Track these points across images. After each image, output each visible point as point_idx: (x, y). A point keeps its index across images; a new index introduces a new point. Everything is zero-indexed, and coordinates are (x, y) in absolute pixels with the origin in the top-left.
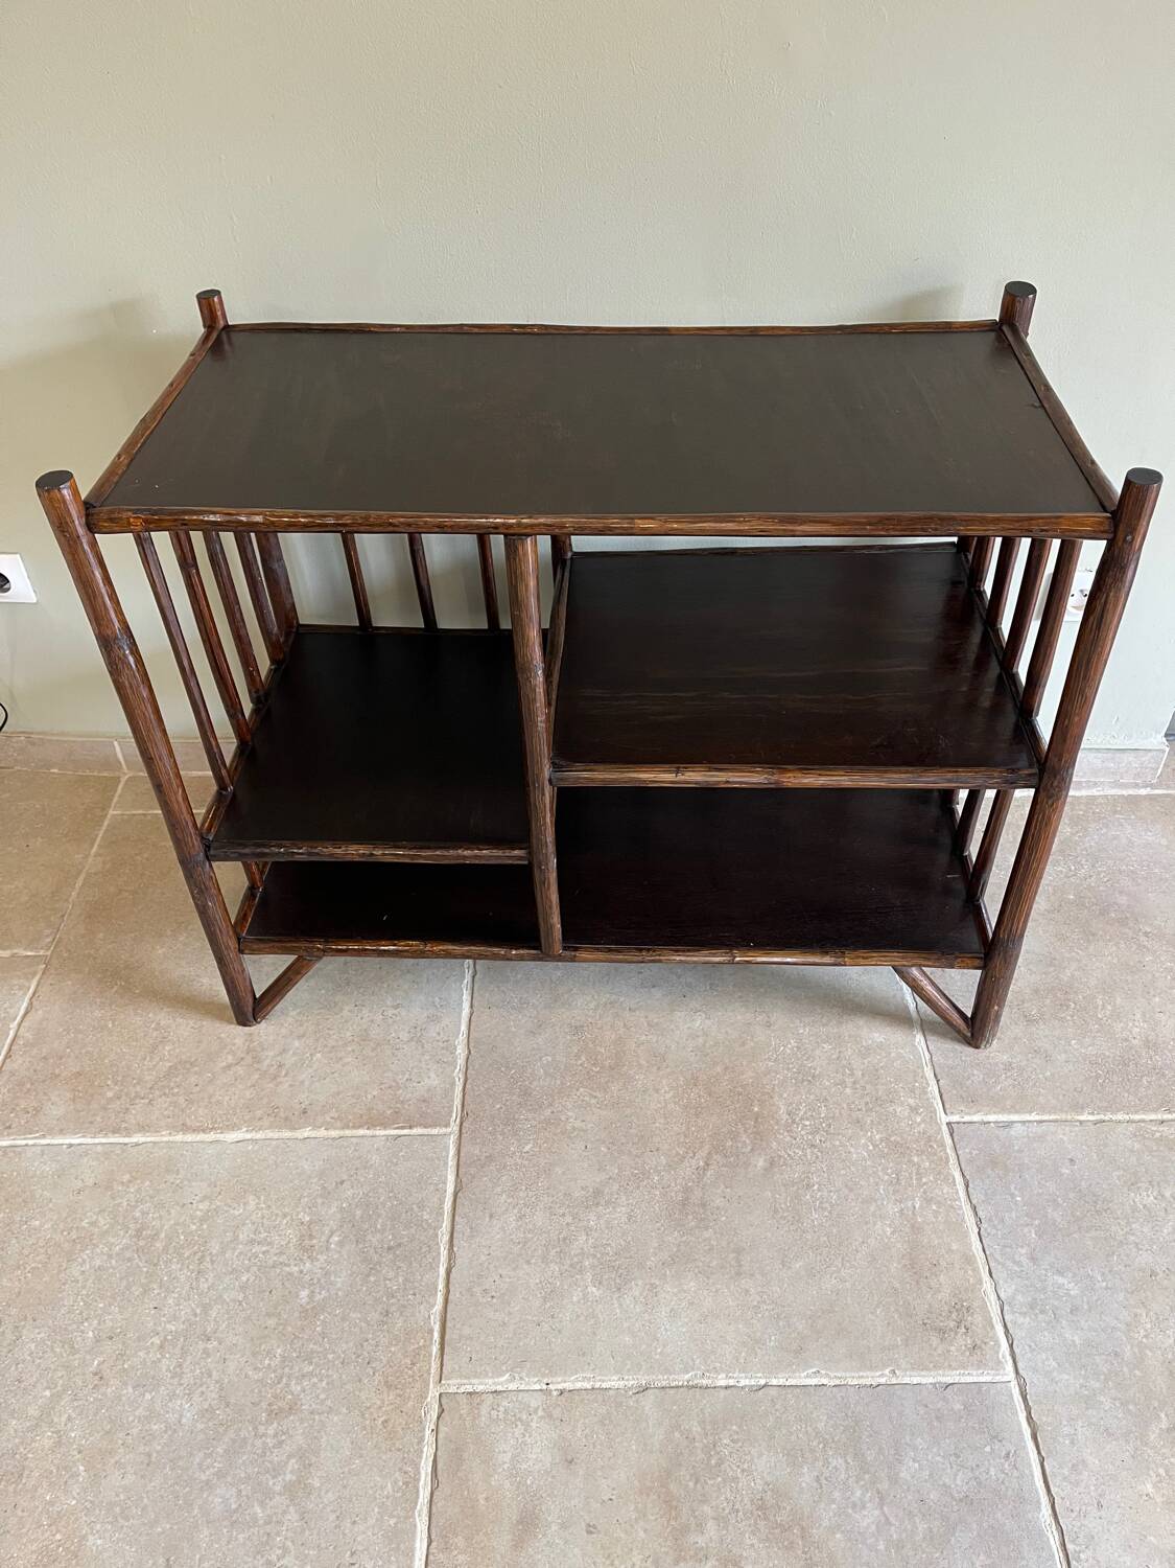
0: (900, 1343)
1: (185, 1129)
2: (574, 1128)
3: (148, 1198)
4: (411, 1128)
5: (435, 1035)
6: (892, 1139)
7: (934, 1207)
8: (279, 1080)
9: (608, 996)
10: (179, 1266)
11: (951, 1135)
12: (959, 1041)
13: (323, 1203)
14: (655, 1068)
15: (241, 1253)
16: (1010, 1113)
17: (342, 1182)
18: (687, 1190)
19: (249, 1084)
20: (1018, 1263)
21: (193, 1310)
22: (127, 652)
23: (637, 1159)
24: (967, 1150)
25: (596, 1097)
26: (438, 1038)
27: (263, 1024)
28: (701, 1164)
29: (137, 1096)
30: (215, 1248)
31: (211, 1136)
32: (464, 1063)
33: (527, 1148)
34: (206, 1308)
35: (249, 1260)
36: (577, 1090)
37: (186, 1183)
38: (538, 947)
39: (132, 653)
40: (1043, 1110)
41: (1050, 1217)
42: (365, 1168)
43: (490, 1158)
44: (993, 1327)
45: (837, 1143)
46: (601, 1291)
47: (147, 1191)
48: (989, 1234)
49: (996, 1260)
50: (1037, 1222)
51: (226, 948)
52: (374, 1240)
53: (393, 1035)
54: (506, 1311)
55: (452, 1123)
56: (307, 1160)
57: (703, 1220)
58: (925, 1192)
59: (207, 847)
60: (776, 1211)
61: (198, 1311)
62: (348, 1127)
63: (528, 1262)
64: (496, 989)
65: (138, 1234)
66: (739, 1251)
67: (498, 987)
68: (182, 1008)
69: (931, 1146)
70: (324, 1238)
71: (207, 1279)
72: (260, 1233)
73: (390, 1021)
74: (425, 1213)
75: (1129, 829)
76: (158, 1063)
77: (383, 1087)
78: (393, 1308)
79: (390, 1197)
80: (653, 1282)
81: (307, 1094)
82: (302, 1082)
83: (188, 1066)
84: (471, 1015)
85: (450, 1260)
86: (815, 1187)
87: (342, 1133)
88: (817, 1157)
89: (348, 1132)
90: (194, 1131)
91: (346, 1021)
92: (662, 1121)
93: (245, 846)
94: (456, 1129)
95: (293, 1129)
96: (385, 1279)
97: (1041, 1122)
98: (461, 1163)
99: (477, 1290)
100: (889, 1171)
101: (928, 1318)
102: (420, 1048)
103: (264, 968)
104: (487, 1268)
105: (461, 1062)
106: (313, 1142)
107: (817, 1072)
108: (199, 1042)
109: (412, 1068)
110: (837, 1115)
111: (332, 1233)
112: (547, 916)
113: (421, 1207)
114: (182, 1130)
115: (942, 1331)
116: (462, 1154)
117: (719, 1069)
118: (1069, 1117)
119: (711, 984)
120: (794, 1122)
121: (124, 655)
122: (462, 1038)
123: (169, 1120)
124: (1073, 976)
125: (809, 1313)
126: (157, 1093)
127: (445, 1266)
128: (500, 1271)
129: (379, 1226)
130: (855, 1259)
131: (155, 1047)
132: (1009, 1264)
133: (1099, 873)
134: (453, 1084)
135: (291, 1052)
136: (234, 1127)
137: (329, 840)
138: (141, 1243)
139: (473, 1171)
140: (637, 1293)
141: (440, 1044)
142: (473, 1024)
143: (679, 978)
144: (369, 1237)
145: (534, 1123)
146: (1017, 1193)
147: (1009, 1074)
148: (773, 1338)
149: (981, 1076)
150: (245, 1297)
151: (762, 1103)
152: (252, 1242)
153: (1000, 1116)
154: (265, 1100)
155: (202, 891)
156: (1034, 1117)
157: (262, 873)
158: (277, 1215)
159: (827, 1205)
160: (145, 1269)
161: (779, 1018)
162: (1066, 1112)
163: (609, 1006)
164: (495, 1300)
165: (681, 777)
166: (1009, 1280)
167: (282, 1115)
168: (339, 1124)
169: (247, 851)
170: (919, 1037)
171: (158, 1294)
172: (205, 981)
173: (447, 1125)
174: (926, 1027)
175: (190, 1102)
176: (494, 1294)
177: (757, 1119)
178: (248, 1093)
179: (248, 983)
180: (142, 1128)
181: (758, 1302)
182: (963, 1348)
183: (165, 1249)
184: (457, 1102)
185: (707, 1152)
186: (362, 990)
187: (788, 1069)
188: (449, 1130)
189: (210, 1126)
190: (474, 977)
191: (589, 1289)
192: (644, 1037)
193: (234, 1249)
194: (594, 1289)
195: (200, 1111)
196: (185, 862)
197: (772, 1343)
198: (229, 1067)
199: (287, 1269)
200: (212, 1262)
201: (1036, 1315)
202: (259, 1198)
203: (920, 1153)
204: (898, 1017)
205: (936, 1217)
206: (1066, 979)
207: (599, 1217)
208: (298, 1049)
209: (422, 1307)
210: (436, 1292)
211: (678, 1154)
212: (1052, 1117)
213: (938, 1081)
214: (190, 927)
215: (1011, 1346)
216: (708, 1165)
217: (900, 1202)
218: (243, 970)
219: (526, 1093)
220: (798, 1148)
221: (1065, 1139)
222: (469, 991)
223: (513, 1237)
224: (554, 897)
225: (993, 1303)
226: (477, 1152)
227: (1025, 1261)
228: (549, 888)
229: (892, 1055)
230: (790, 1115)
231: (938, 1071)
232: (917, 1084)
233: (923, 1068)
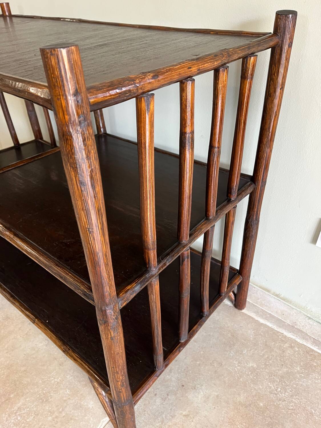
14: (7, 351)
151: (17, 395)
177: (7, 400)
187: (43, 389)
192: (19, 337)
229: (86, 418)
230: (18, 409)
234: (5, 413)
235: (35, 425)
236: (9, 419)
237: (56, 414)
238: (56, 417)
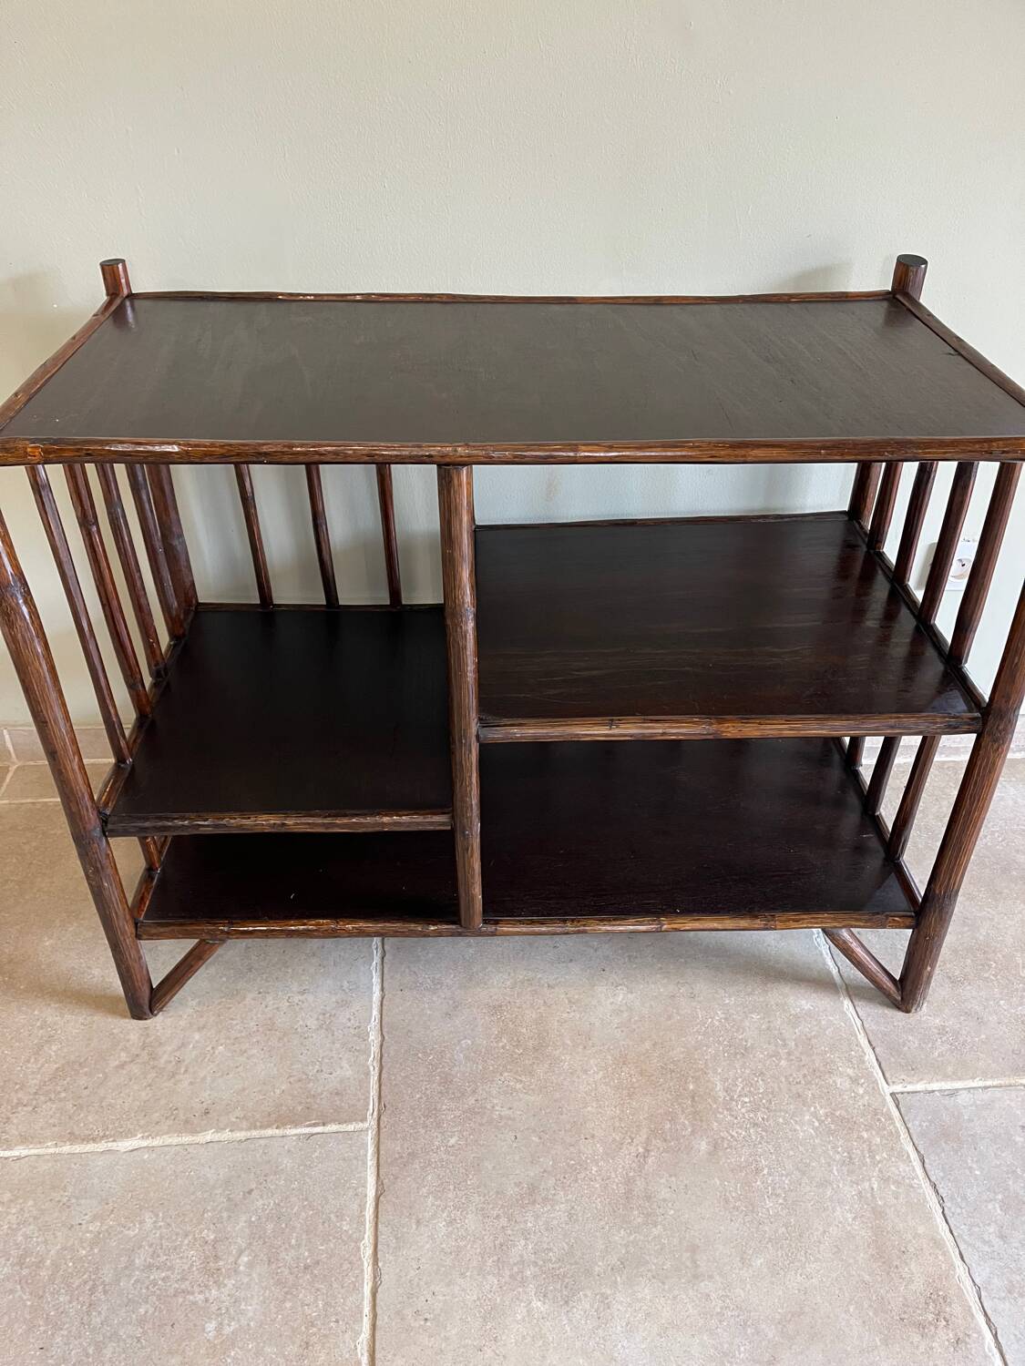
0: (879, 1343)
1: (73, 1138)
2: (501, 1117)
3: (31, 1220)
4: (324, 1125)
5: (344, 1021)
6: (838, 1113)
7: (893, 1187)
8: (177, 1077)
9: (525, 973)
10: (68, 1297)
11: (897, 1107)
12: (888, 1006)
13: (230, 1217)
14: (581, 1047)
15: (137, 1281)
16: (953, 1080)
17: (250, 1192)
18: (629, 1181)
19: (145, 1084)
20: (988, 1243)
21: (85, 1350)
22: (21, 601)
23: (572, 1149)
24: (917, 1123)
25: (521, 1081)
26: (349, 1024)
27: (160, 1017)
28: (641, 1150)
29: (20, 1103)
30: (107, 1274)
31: (102, 1146)
32: (378, 1050)
33: (452, 1141)
34: (99, 1347)
35: (147, 1288)
36: (501, 1075)
37: (74, 1201)
38: (457, 922)
39: (25, 602)
40: (985, 1075)
41: (1011, 1189)
42: (275, 1173)
43: (413, 1155)
44: (972, 1316)
45: (781, 1120)
46: (547, 1306)
47: (30, 1211)
48: (953, 1214)
49: (964, 1240)
50: (1000, 1197)
51: (122, 934)
52: (288, 1257)
53: (301, 1023)
54: (442, 1336)
55: (369, 1117)
56: (210, 1167)
57: (649, 1215)
58: (880, 1171)
59: (104, 822)
60: (727, 1201)
61: (91, 1351)
62: (255, 1128)
63: (462, 1274)
64: (407, 970)
65: (21, 1263)
66: (693, 1249)
67: (409, 967)
68: (71, 1003)
69: (879, 1120)
70: (231, 1259)
71: (100, 1313)
72: (158, 1256)
73: (297, 1008)
74: (344, 1223)
75: (1012, 791)
76: (43, 1065)
77: (292, 1079)
78: (314, 1339)
79: (304, 1207)
80: (603, 1290)
81: (208, 1092)
82: (204, 1079)
83: (76, 1067)
84: (383, 998)
85: (375, 1278)
86: (765, 1172)
87: (248, 1134)
88: (762, 1137)
89: (255, 1133)
90: (83, 1140)
91: (251, 1010)
92: (594, 1105)
93: (147, 819)
94: (374, 1123)
95: (194, 1132)
96: (303, 1305)
97: (986, 1088)
98: (382, 1162)
99: (409, 1312)
100: (840, 1149)
101: (905, 1312)
102: (330, 1035)
103: (161, 956)
104: (418, 1285)
105: (375, 1049)
106: (216, 1146)
107: (749, 1045)
108: (89, 1039)
109: (323, 1058)
110: (777, 1090)
111: (241, 1253)
112: (468, 887)
113: (340, 1217)
114: (69, 1140)
115: (921, 1326)
116: (382, 1152)
117: (647, 1045)
118: (1013, 1082)
119: (629, 957)
120: (732, 1099)
121: (18, 604)
122: (374, 1023)
123: (56, 1129)
124: (988, 934)
125: (778, 1317)
126: (42, 1098)
127: (370, 1284)
128: (432, 1288)
129: (293, 1242)
130: (819, 1251)
131: (40, 1047)
132: (978, 1244)
133: (993, 833)
134: (368, 1074)
135: (191, 1046)
136: (129, 1134)
137: (235, 811)
138: (25, 1272)
139: (395, 1170)
140: (588, 1307)
141: (352, 1031)
142: (384, 1007)
143: (596, 951)
144: (283, 1255)
145: (457, 1113)
146: (974, 1166)
147: (944, 1038)
148: (742, 1349)
149: (917, 1042)
150: (145, 1333)
151: (696, 1079)
152: (149, 1267)
153: (943, 1083)
154: (163, 1102)
155: (96, 869)
156: (977, 1083)
157: (160, 853)
158: (177, 1234)
159: (779, 1191)
160: (29, 1303)
161: (703, 988)
162: (1009, 1076)
163: (526, 984)
164: (428, 1324)
165: (615, 731)
166: (982, 1263)
167: (182, 1117)
168: (245, 1124)
169: (147, 824)
170: (847, 1003)
171: (45, 1332)
172: (96, 972)
173: (364, 1120)
174: (853, 992)
175: (80, 1107)
176: (427, 1316)
177: (693, 1098)
178: (143, 1094)
179: (145, 972)
180: (25, 1140)
181: (721, 1308)
182: (947, 1343)
183: (52, 1279)
184: (373, 1093)
185: (645, 1136)
186: (264, 976)
187: (719, 1043)
188: (366, 1125)
189: (101, 1134)
190: (383, 958)
191: (533, 1304)
192: (565, 1015)
193: (130, 1276)
194: (539, 1304)
195: (90, 1118)
196: (82, 840)
197: (742, 1355)
198: (122, 1066)
199: (191, 1298)
200: (105, 1292)
201: (1015, 1299)
202: (157, 1216)
203: (869, 1128)
204: (823, 983)
205: (896, 1198)
206: (981, 938)
207: (537, 1217)
208: (197, 1042)
209: (347, 1336)
210: (362, 1317)
211: (614, 1140)
212: (996, 1082)
213: (873, 1049)
214: (81, 916)
215: (995, 1336)
216: (648, 1151)
217: (857, 1184)
218: (140, 958)
219: (447, 1080)
220: (741, 1128)
221: (1013, 1104)
222: (379, 973)
223: (444, 1246)
224: (477, 866)
225: (970, 1290)
226: (398, 1148)
227: (997, 1242)
228: (472, 856)
229: (823, 1023)
230: (727, 1091)
231: (871, 1039)
232: (853, 1053)
233: (856, 1035)
234: (719, 1112)
235: (779, 1087)
236: (734, 1113)
237: (783, 1052)
238: (789, 1054)
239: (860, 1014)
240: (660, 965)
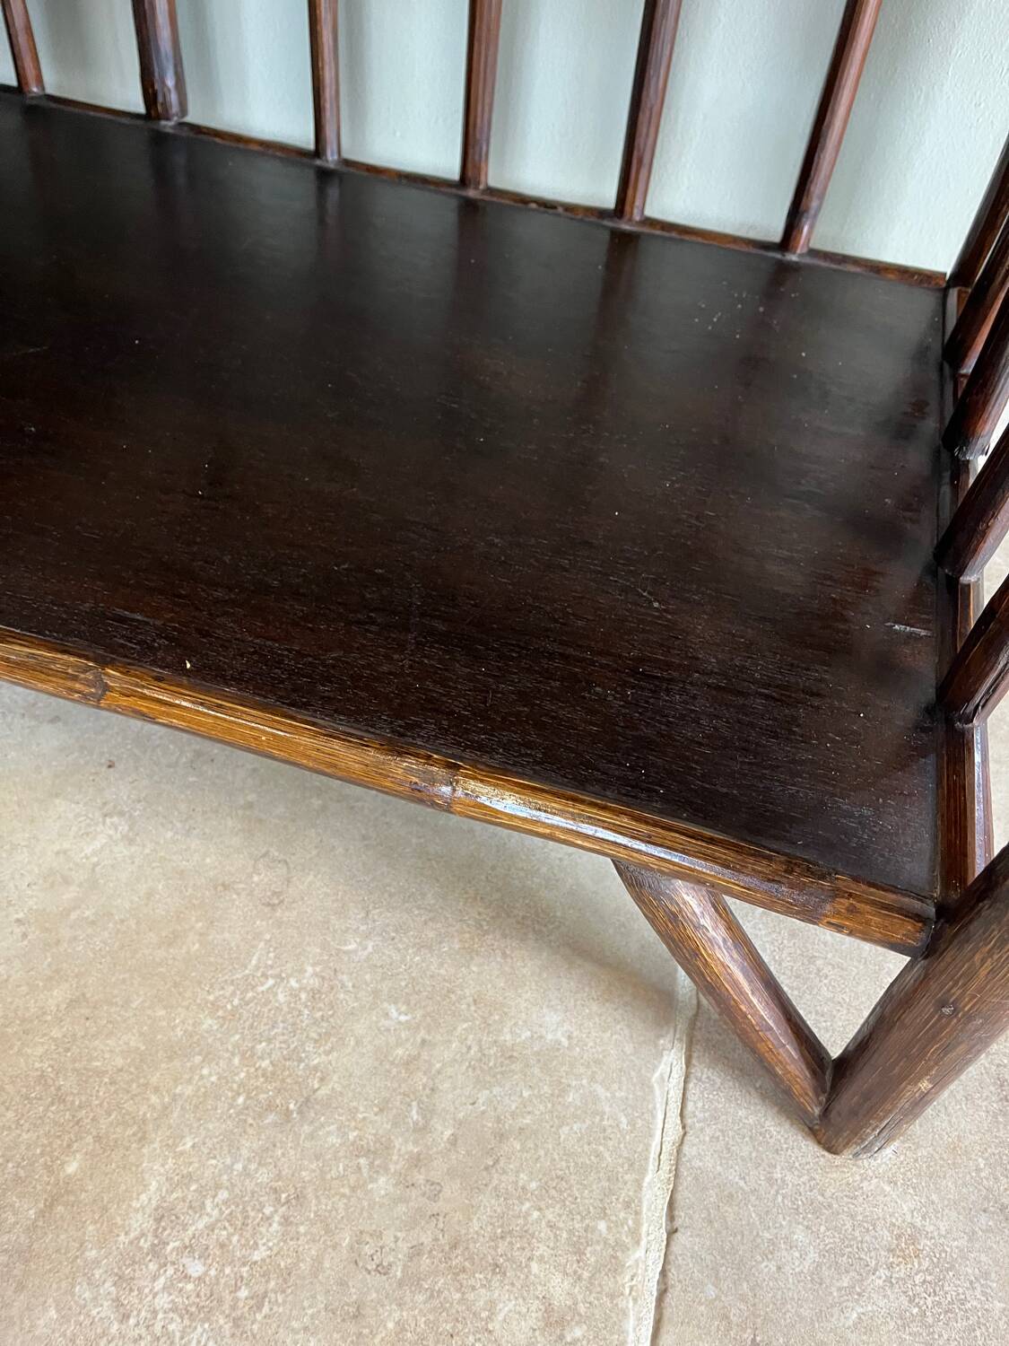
107: (324, 1091)
110: (305, 1268)
117: (59, 995)
120: (155, 1251)
147: (900, 1272)
149: (813, 1255)
170: (671, 1060)
177: (52, 1204)
187: (248, 1056)
213: (672, 1233)
229: (571, 1097)
230: (159, 1220)
231: (684, 1196)
232: (602, 1226)
233: (643, 1171)
234: (89, 1279)
235: (318, 1261)
236: (130, 1299)
237: (403, 1146)
238: (416, 1161)
239: (690, 1106)
240: (251, 797)
